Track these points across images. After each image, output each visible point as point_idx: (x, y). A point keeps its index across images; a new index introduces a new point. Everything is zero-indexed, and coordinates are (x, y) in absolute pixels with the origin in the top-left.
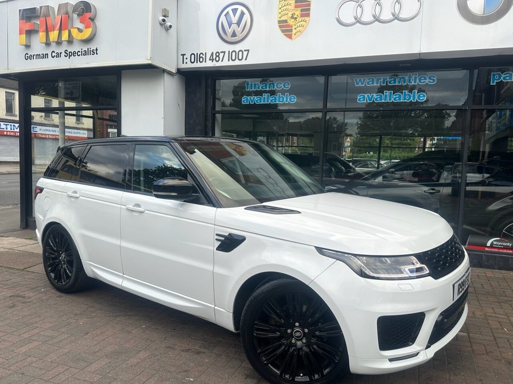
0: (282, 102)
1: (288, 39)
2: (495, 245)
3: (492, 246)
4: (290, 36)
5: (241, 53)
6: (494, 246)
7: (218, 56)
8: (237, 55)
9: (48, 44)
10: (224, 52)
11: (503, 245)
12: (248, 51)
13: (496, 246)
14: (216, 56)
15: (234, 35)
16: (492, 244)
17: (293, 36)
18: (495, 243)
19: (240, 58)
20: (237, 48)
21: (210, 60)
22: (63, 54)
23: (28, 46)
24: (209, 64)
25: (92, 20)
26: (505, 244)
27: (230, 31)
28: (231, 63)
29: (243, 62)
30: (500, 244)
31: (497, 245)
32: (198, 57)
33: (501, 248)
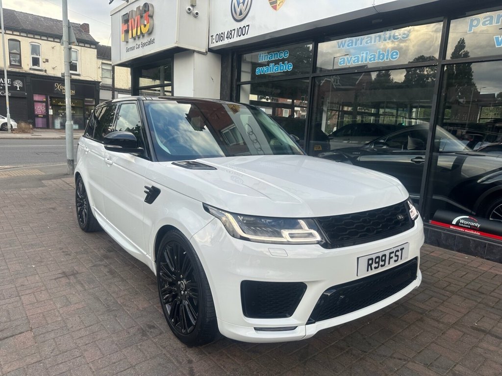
0: (282, 70)
1: (274, 11)
2: (461, 223)
3: (457, 225)
4: (275, 8)
5: (244, 28)
6: (460, 225)
7: (231, 34)
8: (242, 31)
9: (135, 39)
10: (235, 30)
11: (470, 225)
12: (248, 26)
13: (462, 225)
14: (230, 35)
15: (241, 14)
16: (458, 222)
17: (278, 7)
18: (462, 221)
19: (244, 33)
20: (242, 24)
21: (226, 38)
22: (141, 45)
23: (127, 42)
24: (226, 41)
25: (151, 17)
26: (473, 224)
27: (238, 10)
28: (239, 39)
29: (246, 37)
30: (467, 223)
31: (464, 224)
32: (220, 37)
33: (467, 228)
